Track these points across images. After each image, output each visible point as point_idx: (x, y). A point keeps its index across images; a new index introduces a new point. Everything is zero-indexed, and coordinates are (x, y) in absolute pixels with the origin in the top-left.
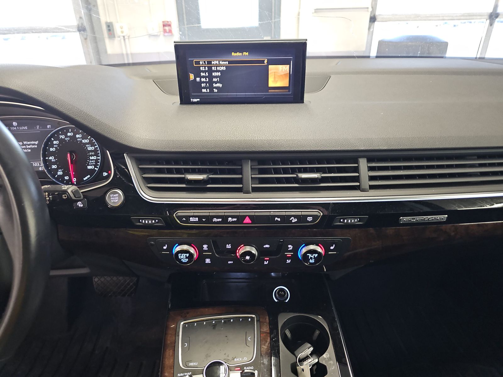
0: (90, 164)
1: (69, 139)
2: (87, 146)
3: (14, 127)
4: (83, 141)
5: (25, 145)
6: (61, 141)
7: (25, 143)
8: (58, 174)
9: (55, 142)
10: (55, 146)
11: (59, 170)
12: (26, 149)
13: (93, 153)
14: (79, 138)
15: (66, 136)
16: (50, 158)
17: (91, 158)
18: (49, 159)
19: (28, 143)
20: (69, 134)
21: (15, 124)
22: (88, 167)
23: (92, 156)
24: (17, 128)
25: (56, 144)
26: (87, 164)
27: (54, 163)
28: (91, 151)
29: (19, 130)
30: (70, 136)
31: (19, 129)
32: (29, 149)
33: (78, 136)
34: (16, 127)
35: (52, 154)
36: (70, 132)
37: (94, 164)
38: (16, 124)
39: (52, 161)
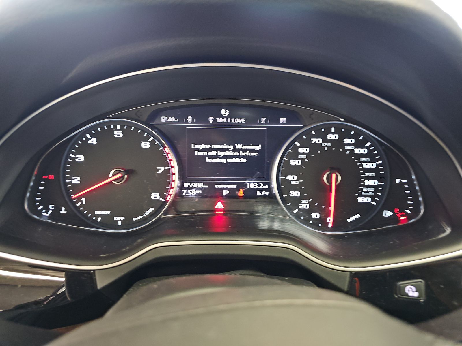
0: (363, 193)
1: (329, 145)
2: (362, 160)
3: (223, 117)
4: (357, 151)
5: (238, 150)
6: (315, 148)
7: (238, 146)
8: (300, 207)
9: (301, 150)
10: (301, 157)
11: (304, 201)
12: (239, 157)
13: (372, 175)
14: (349, 145)
15: (325, 141)
16: (290, 178)
17: (367, 183)
18: (287, 178)
19: (245, 147)
20: (330, 137)
21: (224, 112)
22: (359, 198)
23: (369, 178)
24: (227, 120)
25: (303, 154)
26: (358, 193)
27: (295, 188)
28: (370, 170)
29: (230, 123)
30: (331, 141)
31: (231, 121)
32: (244, 157)
33: (347, 141)
34: (227, 118)
35: (293, 170)
36: (333, 133)
37: (372, 193)
38: (228, 113)
39: (292, 183)
